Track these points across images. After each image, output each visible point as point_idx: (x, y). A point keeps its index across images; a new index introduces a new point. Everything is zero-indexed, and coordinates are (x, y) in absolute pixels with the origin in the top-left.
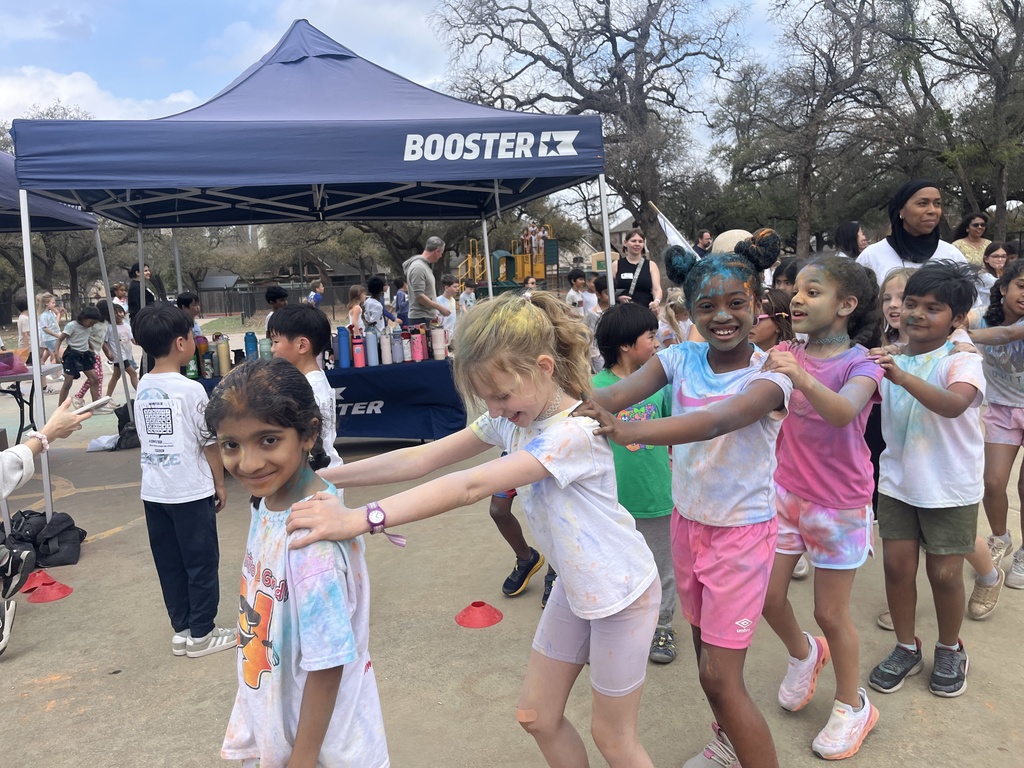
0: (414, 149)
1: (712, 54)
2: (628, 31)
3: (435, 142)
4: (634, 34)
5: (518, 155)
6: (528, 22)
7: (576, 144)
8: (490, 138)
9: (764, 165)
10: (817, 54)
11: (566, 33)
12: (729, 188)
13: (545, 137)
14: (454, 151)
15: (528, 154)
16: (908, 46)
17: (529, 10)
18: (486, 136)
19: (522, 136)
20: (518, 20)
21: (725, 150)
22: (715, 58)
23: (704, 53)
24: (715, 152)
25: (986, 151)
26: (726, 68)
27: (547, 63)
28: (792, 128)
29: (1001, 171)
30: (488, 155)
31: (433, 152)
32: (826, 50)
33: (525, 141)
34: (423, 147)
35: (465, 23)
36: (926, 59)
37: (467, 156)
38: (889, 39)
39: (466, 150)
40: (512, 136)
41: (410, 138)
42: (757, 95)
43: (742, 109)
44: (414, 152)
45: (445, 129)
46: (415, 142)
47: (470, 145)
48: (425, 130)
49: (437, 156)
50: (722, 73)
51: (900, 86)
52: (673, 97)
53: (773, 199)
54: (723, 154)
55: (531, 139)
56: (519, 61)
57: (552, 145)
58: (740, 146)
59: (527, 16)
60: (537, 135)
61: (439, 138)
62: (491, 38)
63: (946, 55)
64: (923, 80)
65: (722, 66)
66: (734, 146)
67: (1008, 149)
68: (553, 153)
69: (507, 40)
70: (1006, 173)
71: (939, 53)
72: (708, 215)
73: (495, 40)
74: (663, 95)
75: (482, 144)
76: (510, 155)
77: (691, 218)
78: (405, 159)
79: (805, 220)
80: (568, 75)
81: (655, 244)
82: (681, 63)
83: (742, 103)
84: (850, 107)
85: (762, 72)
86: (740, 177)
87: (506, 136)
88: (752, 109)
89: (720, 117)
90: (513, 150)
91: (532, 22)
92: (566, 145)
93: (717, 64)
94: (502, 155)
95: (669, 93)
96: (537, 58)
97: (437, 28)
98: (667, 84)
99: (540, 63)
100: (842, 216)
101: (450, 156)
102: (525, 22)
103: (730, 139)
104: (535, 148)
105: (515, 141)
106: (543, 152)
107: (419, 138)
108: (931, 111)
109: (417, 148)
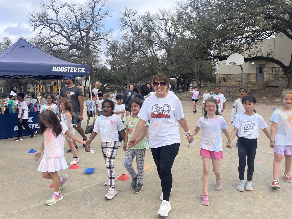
0: (54, 69)
1: (106, 39)
2: (84, 29)
3: (58, 68)
4: (86, 31)
5: (74, 71)
6: (57, 24)
7: (84, 70)
8: (69, 68)
9: (119, 66)
10: (130, 42)
11: (68, 29)
12: (111, 71)
13: (79, 68)
14: (62, 70)
15: (76, 71)
16: (150, 42)
17: (57, 21)
18: (68, 68)
19: (75, 68)
20: (54, 23)
21: (110, 61)
22: (106, 40)
23: (104, 39)
24: (107, 61)
25: (166, 67)
26: (109, 43)
27: (62, 35)
28: (125, 58)
29: (169, 72)
30: (69, 71)
31: (58, 70)
32: (132, 41)
33: (75, 69)
34: (56, 69)
35: (37, 21)
36: (154, 45)
37: (65, 71)
38: (146, 40)
39: (64, 70)
40: (73, 68)
41: (53, 67)
42: (117, 48)
43: (113, 51)
44: (54, 70)
45: (60, 66)
46: (54, 68)
47: (65, 69)
48: (56, 66)
49: (59, 71)
50: (108, 44)
51: (149, 51)
52: (96, 47)
53: (122, 74)
54: (109, 62)
55: (76, 69)
56: (54, 33)
57: (80, 70)
58: (113, 60)
59: (56, 22)
60: (78, 68)
61: (59, 67)
62: (45, 26)
63: (158, 45)
64: (153, 50)
65: (108, 42)
66: (112, 60)
67: (170, 67)
68: (80, 71)
69: (50, 27)
70: (170, 72)
71: (156, 44)
72: (105, 77)
73: (46, 27)
74: (93, 47)
75: (67, 69)
76: (73, 71)
77: (101, 78)
78: (53, 71)
79: (129, 81)
80: (68, 39)
81: (93, 85)
82: (98, 40)
83: (114, 50)
84: (138, 54)
85: (118, 43)
86: (113, 68)
87: (72, 68)
88: (116, 51)
89: (108, 52)
90: (73, 70)
91: (58, 24)
92: (83, 70)
93: (107, 42)
94: (71, 71)
95: (95, 46)
96: (59, 33)
97: (28, 21)
98: (94, 44)
99: (60, 35)
100: (138, 79)
101: (61, 71)
102: (56, 24)
103: (110, 58)
104: (77, 70)
105: (74, 69)
106: (79, 71)
107: (55, 67)
108: (155, 57)
109: (55, 69)
